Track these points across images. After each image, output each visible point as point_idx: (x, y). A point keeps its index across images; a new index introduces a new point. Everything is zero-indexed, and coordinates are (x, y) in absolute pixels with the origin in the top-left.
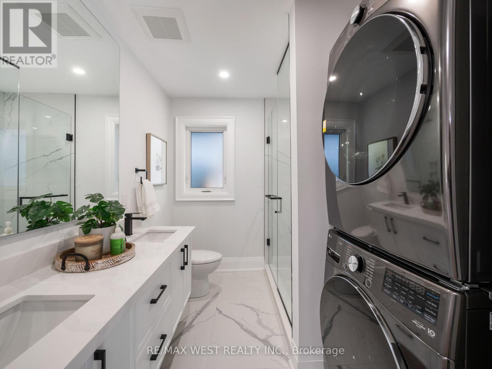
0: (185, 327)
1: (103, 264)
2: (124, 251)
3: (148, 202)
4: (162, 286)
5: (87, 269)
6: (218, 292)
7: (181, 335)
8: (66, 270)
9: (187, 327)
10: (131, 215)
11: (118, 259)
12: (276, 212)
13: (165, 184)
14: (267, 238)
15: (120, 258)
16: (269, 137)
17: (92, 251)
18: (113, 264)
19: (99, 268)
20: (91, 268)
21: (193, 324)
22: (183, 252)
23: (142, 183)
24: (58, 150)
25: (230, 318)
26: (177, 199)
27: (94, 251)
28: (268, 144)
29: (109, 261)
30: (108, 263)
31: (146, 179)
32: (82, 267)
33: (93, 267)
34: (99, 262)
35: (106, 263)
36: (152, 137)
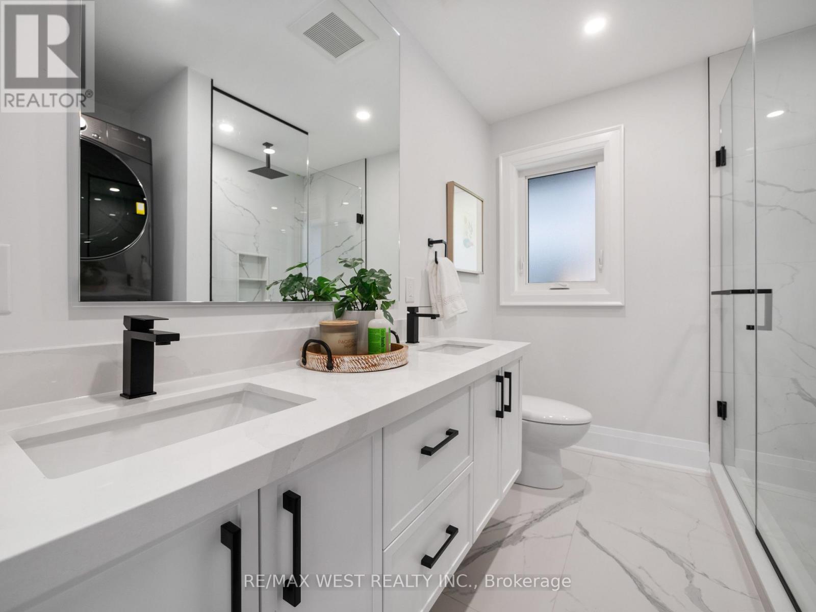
0: (509, 534)
1: (351, 364)
2: (388, 351)
3: (446, 294)
4: (450, 429)
5: (330, 367)
6: (582, 492)
7: (500, 546)
8: (307, 365)
9: (512, 535)
10: (415, 310)
11: (375, 361)
12: (750, 328)
13: (481, 274)
14: (716, 397)
15: (377, 360)
16: (723, 148)
17: (339, 341)
18: (366, 367)
19: (346, 370)
20: (335, 367)
21: (524, 534)
22: (500, 383)
23: (437, 262)
24: (349, 238)
25: (608, 554)
26: (503, 303)
27: (343, 342)
28: (719, 169)
29: (360, 361)
30: (358, 363)
31: (445, 256)
32: (324, 364)
33: (337, 365)
34: (346, 358)
35: (356, 363)
36: (456, 188)
